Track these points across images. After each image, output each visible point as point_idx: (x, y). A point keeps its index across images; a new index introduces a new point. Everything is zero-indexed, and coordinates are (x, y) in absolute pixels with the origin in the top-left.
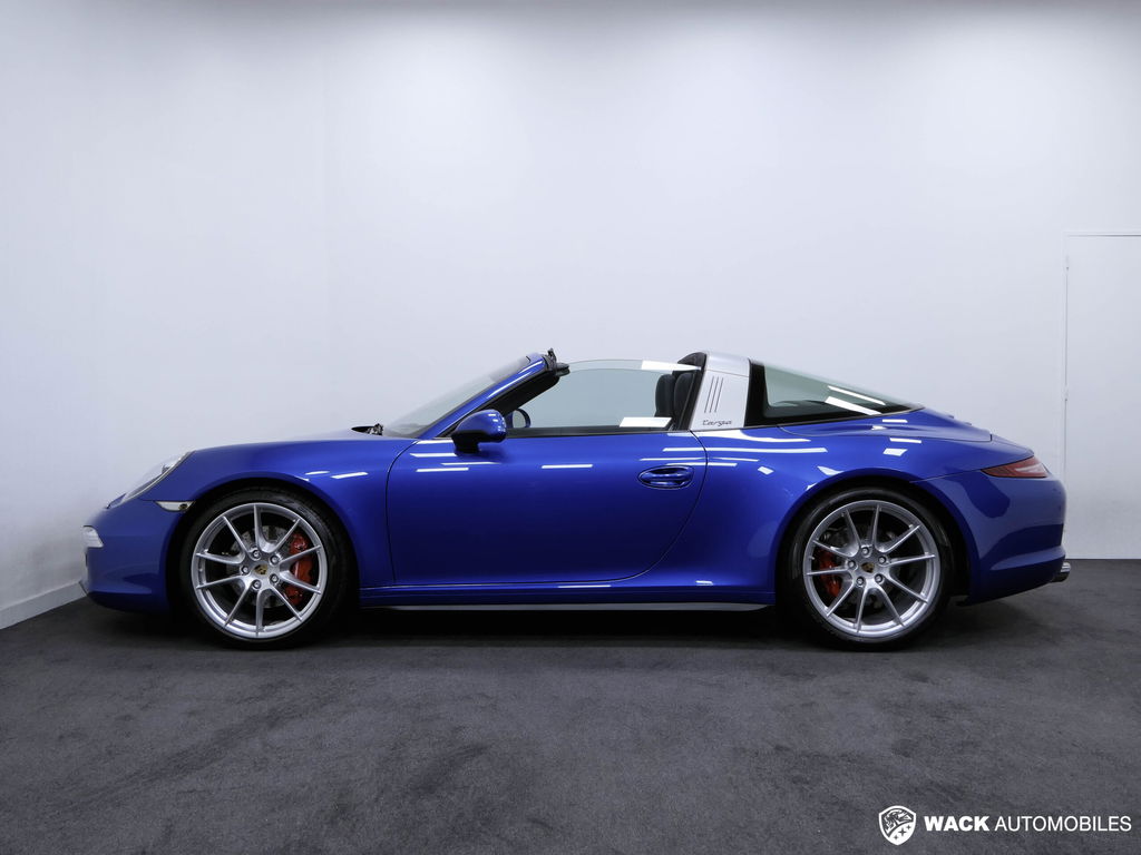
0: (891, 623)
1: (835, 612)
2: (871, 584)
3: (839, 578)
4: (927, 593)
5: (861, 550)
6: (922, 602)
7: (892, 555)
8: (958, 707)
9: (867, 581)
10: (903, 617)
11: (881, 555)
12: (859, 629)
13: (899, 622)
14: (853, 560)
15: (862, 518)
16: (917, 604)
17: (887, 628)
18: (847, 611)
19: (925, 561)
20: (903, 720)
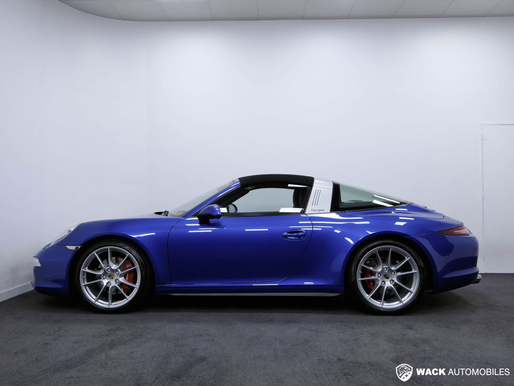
0: (398, 302)
1: (371, 297)
2: (388, 284)
3: (373, 281)
4: (414, 289)
5: (383, 268)
6: (412, 292)
7: (398, 271)
8: (425, 341)
9: (386, 283)
10: (403, 299)
11: (392, 271)
12: (383, 305)
13: (401, 302)
14: (379, 273)
15: (384, 254)
16: (409, 293)
17: (395, 305)
18: (377, 297)
19: (412, 274)
20: (398, 347)
